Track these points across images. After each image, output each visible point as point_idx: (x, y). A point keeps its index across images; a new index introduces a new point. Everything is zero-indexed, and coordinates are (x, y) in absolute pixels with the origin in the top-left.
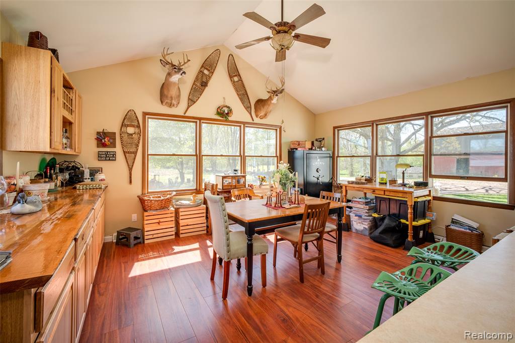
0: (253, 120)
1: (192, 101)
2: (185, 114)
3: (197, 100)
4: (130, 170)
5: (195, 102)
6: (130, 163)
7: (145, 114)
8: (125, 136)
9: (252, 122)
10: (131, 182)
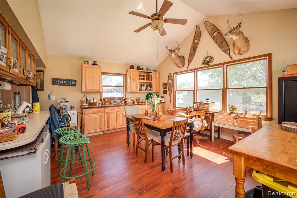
0: (232, 59)
1: (190, 61)
2: (187, 69)
3: (192, 60)
4: (170, 98)
5: (191, 61)
6: (170, 94)
7: (174, 74)
8: (169, 84)
9: (231, 60)
10: (170, 102)
